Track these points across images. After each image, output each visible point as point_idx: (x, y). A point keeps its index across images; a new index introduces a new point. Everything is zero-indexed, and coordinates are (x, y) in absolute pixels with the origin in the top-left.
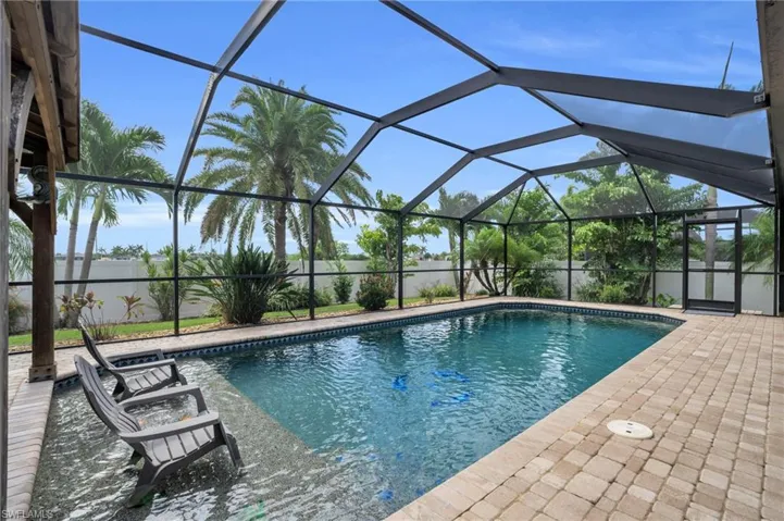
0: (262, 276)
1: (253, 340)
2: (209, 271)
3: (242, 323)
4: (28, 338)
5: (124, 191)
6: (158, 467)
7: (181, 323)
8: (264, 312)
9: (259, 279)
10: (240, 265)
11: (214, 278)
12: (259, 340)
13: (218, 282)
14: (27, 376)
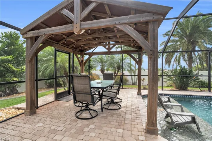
0: (188, 76)
1: (187, 95)
2: (171, 74)
3: (181, 89)
4: (137, 86)
5: (144, 55)
6: (175, 122)
7: (164, 87)
8: (188, 87)
9: (187, 77)
10: (181, 72)
11: (172, 76)
12: (189, 95)
13: (173, 77)
14: (137, 93)
